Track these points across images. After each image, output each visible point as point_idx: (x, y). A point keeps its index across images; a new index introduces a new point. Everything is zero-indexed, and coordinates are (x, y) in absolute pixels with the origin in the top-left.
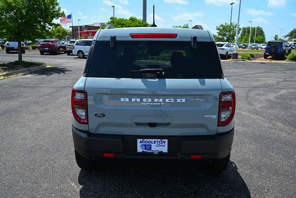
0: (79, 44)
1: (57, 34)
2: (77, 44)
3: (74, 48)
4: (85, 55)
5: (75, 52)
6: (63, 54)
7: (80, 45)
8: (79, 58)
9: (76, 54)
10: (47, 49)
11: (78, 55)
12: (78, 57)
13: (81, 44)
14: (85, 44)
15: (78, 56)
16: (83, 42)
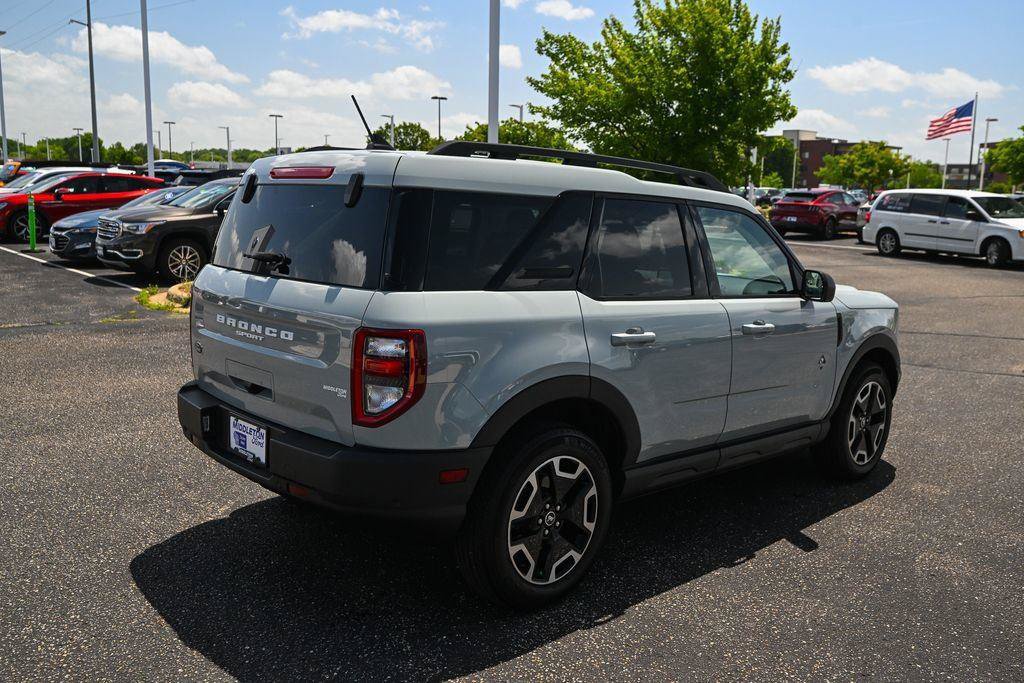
0: (888, 204)
1: (863, 170)
2: (880, 207)
3: (868, 221)
4: (902, 244)
5: (869, 232)
6: (850, 241)
7: (891, 210)
8: (881, 254)
9: (873, 241)
10: (794, 219)
11: (877, 244)
12: (876, 249)
13: (894, 205)
14: (908, 205)
15: (879, 249)
16: (903, 199)
